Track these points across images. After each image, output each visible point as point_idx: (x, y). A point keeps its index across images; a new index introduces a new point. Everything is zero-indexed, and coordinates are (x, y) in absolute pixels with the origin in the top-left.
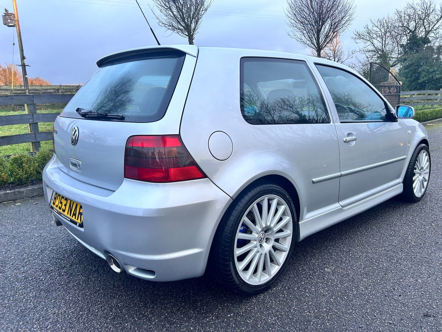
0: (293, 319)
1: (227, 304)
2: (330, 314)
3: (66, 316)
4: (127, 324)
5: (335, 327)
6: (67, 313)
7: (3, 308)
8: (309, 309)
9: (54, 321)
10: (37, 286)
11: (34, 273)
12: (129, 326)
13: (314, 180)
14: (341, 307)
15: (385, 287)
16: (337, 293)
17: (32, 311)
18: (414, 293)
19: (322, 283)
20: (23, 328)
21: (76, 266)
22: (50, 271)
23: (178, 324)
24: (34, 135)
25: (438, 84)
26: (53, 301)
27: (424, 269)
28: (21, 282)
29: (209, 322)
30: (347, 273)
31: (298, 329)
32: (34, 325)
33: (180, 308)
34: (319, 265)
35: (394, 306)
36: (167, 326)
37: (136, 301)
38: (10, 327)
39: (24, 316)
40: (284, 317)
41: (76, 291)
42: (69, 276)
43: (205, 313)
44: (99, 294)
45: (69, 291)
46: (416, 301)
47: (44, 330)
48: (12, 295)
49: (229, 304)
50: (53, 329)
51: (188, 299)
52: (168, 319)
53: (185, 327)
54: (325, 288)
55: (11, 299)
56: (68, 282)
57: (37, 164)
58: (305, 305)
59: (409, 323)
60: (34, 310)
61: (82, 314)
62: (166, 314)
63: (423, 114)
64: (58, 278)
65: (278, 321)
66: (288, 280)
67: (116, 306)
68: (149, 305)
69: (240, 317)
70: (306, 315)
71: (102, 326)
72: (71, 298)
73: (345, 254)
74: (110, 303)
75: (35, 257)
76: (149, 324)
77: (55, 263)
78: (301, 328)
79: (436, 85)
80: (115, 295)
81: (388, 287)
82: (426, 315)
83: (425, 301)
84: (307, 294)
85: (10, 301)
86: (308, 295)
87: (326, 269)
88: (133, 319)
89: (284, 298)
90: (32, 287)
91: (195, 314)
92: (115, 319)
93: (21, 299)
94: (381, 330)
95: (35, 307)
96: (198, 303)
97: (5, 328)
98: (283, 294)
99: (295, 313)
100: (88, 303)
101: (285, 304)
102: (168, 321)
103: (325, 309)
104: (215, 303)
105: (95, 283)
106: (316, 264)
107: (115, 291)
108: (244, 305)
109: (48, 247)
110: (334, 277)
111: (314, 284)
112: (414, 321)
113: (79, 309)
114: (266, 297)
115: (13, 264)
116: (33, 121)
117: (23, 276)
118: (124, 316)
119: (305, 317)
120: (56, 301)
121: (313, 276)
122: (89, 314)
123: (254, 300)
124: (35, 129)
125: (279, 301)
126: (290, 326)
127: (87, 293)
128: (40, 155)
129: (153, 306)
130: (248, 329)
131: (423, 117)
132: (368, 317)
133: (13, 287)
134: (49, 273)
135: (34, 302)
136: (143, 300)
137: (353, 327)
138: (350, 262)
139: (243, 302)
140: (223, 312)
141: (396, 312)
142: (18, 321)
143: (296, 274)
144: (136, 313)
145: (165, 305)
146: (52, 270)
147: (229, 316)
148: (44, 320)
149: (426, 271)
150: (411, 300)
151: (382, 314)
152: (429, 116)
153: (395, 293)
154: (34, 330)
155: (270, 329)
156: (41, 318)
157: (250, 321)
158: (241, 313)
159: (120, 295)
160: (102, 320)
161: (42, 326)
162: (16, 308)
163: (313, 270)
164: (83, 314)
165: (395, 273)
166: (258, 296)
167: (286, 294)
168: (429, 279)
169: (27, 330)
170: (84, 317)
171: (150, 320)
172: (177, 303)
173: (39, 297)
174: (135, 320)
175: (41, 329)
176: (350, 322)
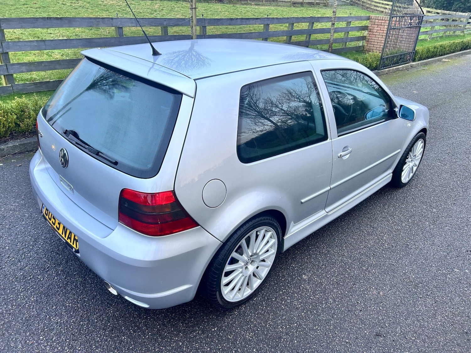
0: (266, 335)
1: (212, 317)
2: (299, 330)
3: (69, 326)
4: (124, 338)
5: (301, 345)
6: (69, 322)
7: (9, 315)
8: (282, 325)
9: (58, 332)
10: (37, 288)
11: (31, 270)
12: (126, 339)
13: (303, 201)
14: (310, 322)
15: (350, 300)
16: (308, 306)
17: (36, 319)
18: (373, 308)
19: (297, 293)
20: (31, 340)
21: (72, 262)
22: (48, 268)
23: (169, 338)
24: (6, 67)
25: (467, 3)
26: (54, 307)
27: (388, 279)
28: (20, 282)
29: (195, 336)
30: (321, 282)
31: (270, 346)
32: (40, 336)
33: (170, 320)
34: (298, 270)
35: (354, 322)
36: (159, 340)
37: (131, 310)
38: (18, 338)
39: (29, 325)
40: (260, 332)
41: (74, 295)
42: (66, 276)
43: (193, 327)
44: (96, 300)
45: (68, 296)
46: (373, 318)
47: (50, 343)
48: (14, 299)
49: (214, 316)
50: (58, 342)
51: (178, 309)
52: (160, 333)
53: (175, 342)
54: (299, 300)
55: (14, 304)
56: (66, 284)
57: (15, 117)
58: (279, 320)
59: (362, 343)
60: (38, 319)
61: (82, 324)
62: (158, 327)
63: (441, 48)
64: (55, 278)
65: (254, 338)
66: (268, 288)
67: (113, 315)
68: (143, 315)
69: (222, 332)
70: (279, 331)
71: (101, 338)
72: (70, 305)
73: (323, 257)
74: (108, 312)
75: (30, 249)
76: (143, 338)
77: (50, 258)
78: (273, 345)
79: (465, 5)
80: (111, 302)
81: (353, 301)
82: (378, 335)
83: (381, 318)
84: (283, 306)
85: (13, 307)
86: (284, 308)
87: (303, 276)
88: (129, 332)
89: (263, 310)
90: (32, 288)
91: (184, 328)
92: (112, 331)
93: (23, 304)
94: (337, 350)
95: (39, 315)
96: (187, 315)
97: (14, 339)
98: (262, 305)
99: (270, 328)
100: (87, 311)
101: (262, 317)
102: (160, 335)
103: (295, 325)
104: (201, 314)
105: (92, 286)
106: (296, 269)
107: (111, 297)
108: (227, 318)
109: (41, 234)
110: (309, 287)
111: (290, 294)
112: (367, 340)
113: (79, 319)
114: (247, 308)
115: (9, 257)
116: (3, 50)
117: (21, 274)
118: (121, 327)
119: (278, 334)
120: (57, 308)
121: (291, 285)
122: (89, 325)
123: (236, 313)
124: (6, 59)
125: (258, 314)
126: (264, 343)
127: (85, 298)
128: (17, 106)
129: (147, 317)
130: (228, 346)
131: (441, 51)
132: (330, 334)
133: (14, 288)
134: (46, 270)
135: (36, 308)
136: (137, 309)
137: (316, 345)
138: (326, 268)
139: (226, 314)
140: (208, 325)
141: (354, 330)
142: (25, 332)
143: (276, 281)
144: (132, 325)
145: (157, 316)
146: (48, 267)
147: (213, 330)
148: (48, 330)
149: (390, 282)
150: (369, 317)
151: (342, 331)
152: (447, 49)
153: (357, 308)
154: (40, 343)
155: (247, 346)
156: (46, 328)
157: (230, 336)
158: (224, 328)
159: (116, 303)
160: (101, 332)
161: (47, 338)
162: (21, 316)
163: (291, 277)
164: (84, 324)
165: (362, 283)
166: (240, 308)
167: (264, 305)
168: (390, 292)
169: (34, 342)
170: (85, 328)
171: (144, 334)
172: (168, 314)
173: (41, 302)
174: (130, 333)
175: (47, 341)
176: (314, 340)
